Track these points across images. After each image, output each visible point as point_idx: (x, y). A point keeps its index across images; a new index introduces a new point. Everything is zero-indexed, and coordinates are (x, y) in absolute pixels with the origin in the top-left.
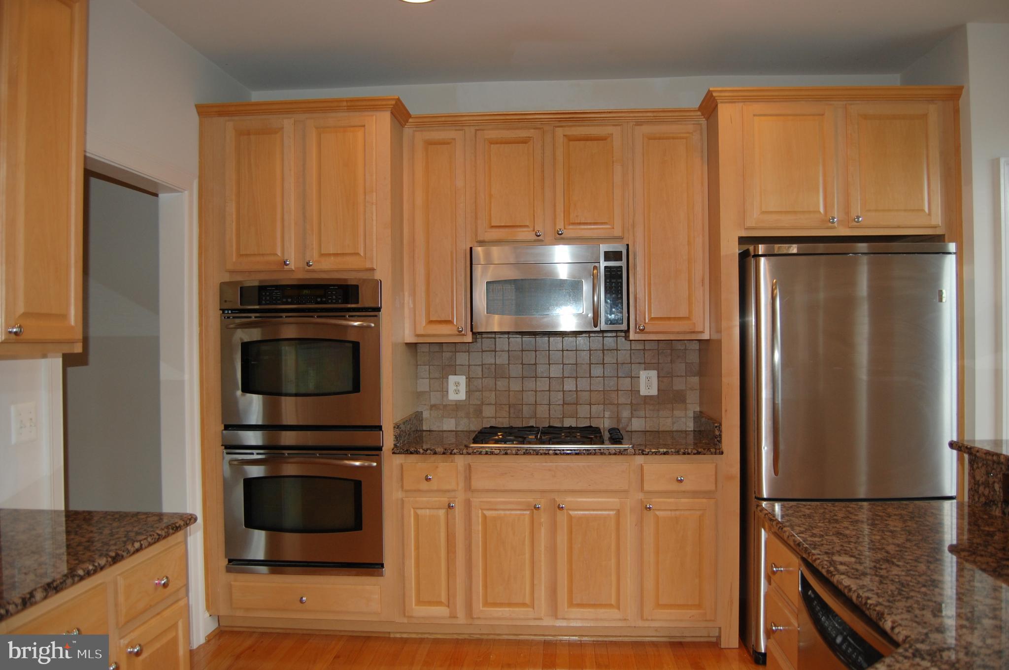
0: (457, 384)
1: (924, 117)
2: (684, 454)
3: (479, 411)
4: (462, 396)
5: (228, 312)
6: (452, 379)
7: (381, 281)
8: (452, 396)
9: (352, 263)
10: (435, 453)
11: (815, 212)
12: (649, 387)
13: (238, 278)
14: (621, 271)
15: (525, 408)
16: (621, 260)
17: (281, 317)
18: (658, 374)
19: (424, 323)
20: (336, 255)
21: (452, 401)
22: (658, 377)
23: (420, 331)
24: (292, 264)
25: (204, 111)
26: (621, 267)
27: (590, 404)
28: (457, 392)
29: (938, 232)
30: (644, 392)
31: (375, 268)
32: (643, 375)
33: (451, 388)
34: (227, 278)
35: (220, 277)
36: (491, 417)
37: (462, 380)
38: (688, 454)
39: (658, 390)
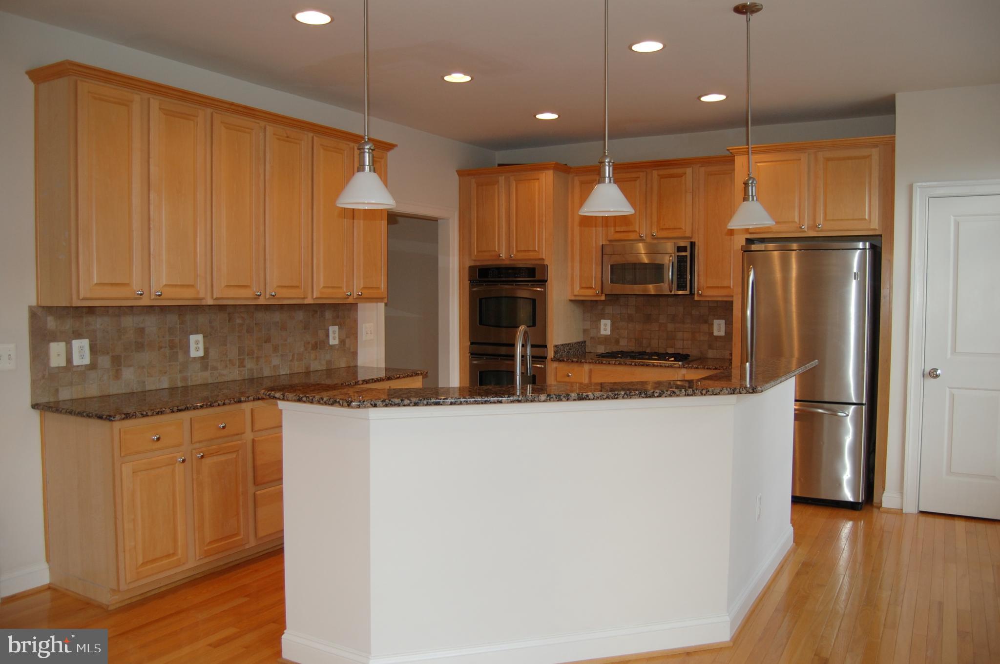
0: (606, 325)
1: (869, 156)
2: (707, 369)
3: (617, 342)
4: (608, 332)
5: (473, 282)
6: (603, 322)
7: (547, 265)
8: (603, 332)
9: (532, 255)
10: (572, 361)
11: (792, 222)
12: (719, 331)
13: (478, 264)
14: (687, 258)
15: (644, 341)
16: (686, 251)
17: (498, 285)
18: (725, 322)
19: (578, 289)
20: (525, 251)
21: (602, 335)
22: (725, 324)
23: (576, 293)
24: (503, 255)
25: (461, 173)
26: (686, 256)
27: (683, 340)
28: (605, 330)
29: (877, 233)
30: (716, 333)
31: (544, 258)
32: (716, 322)
33: (602, 327)
34: (472, 264)
35: (468, 263)
36: (624, 345)
37: (608, 322)
38: (710, 369)
39: (725, 332)
